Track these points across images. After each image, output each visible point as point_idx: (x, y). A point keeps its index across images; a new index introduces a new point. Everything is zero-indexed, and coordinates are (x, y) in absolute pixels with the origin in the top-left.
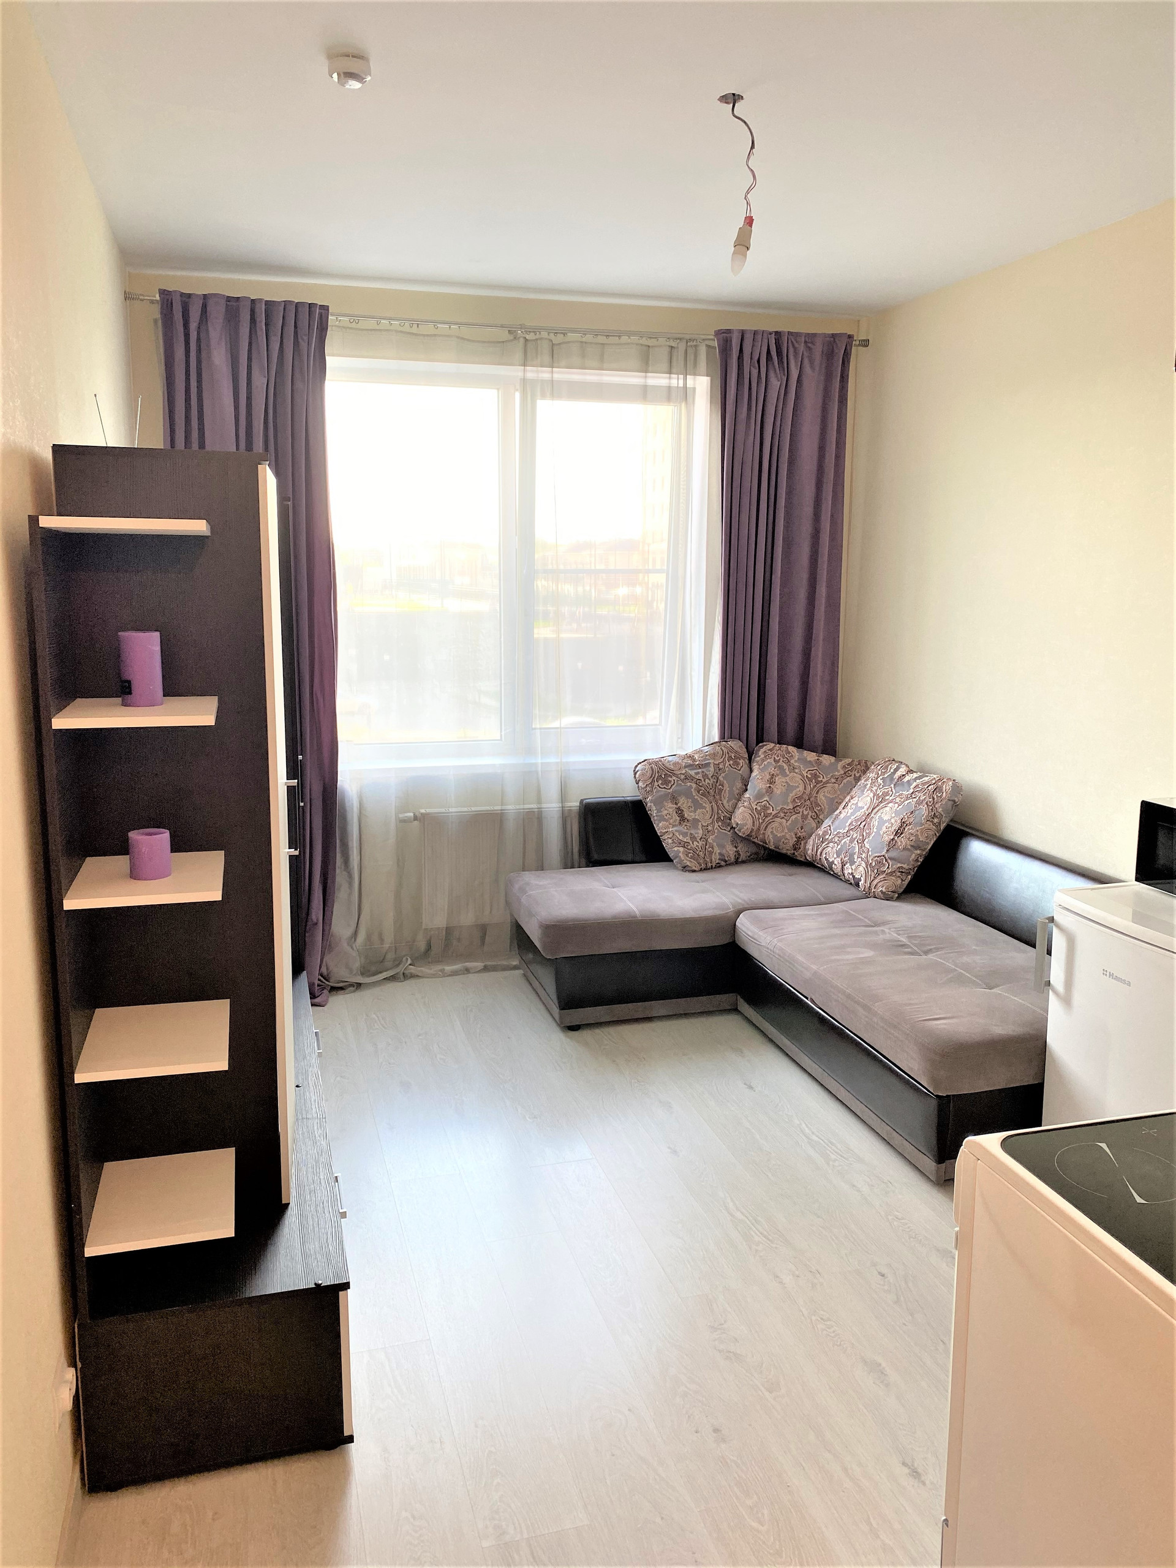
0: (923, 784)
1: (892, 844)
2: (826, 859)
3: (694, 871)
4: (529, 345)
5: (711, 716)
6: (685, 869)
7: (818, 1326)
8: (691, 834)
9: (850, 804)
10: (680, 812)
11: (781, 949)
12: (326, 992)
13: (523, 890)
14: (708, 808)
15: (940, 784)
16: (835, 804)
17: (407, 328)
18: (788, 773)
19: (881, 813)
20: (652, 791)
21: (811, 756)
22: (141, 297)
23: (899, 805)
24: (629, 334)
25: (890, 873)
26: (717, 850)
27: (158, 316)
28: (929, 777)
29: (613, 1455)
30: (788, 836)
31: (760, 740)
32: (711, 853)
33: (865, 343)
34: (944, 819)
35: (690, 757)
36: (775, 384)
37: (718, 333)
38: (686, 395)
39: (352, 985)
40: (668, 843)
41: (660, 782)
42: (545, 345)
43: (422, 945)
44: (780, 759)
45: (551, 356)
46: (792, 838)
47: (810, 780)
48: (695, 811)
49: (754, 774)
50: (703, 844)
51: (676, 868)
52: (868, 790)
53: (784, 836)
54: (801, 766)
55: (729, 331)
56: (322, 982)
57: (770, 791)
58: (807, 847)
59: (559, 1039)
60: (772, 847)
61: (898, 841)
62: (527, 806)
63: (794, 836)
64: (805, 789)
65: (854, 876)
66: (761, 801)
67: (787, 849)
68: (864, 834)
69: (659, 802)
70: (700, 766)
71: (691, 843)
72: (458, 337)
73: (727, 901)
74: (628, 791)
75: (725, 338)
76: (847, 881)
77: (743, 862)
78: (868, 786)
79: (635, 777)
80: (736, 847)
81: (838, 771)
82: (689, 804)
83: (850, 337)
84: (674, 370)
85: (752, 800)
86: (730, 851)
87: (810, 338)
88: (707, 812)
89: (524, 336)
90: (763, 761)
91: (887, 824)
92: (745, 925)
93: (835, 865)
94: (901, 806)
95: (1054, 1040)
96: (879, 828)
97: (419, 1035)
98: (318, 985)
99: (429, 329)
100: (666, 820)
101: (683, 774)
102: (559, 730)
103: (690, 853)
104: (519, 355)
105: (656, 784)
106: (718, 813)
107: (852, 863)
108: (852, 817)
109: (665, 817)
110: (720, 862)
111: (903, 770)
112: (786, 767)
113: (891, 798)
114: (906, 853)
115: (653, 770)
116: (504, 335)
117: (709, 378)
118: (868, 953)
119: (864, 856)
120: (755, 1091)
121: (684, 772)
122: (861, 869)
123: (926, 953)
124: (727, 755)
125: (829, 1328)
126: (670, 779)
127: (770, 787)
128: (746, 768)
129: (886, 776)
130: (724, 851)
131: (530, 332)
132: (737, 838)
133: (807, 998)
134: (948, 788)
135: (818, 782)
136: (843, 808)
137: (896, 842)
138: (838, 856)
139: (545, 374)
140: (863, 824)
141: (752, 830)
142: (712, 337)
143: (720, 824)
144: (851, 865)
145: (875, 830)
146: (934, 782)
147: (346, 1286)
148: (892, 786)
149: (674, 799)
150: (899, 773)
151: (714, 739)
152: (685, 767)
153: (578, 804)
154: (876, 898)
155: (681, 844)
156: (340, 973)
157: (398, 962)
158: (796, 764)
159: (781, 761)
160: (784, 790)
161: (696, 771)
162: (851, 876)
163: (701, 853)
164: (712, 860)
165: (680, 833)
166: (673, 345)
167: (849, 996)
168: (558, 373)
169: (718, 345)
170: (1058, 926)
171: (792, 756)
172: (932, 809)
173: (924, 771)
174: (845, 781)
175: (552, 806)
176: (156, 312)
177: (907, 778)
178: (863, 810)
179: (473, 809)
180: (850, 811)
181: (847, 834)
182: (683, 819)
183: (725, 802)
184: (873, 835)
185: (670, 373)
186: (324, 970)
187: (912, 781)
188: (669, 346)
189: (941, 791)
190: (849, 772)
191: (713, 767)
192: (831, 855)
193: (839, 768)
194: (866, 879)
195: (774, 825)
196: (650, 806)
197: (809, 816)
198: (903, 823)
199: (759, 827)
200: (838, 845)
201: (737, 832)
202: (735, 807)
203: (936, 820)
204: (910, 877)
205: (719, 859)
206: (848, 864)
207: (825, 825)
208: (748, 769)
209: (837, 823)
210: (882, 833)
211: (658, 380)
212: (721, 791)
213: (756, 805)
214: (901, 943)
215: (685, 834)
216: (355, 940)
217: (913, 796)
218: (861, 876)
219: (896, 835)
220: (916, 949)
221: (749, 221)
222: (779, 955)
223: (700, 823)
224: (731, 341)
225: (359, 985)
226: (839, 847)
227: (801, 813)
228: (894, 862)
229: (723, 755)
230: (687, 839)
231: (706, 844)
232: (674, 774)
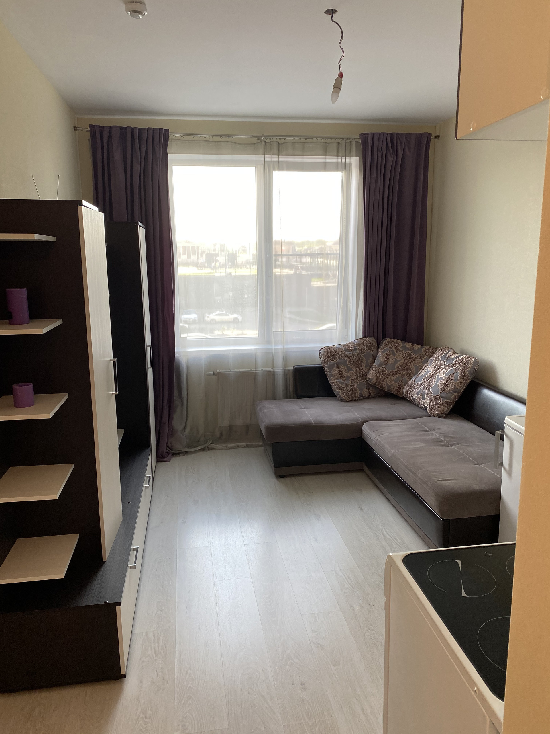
0: (460, 360)
1: (443, 390)
2: (412, 397)
3: (346, 401)
4: (267, 144)
5: (359, 325)
6: (342, 400)
8: (346, 383)
9: (425, 369)
10: (340, 372)
11: (379, 442)
12: (170, 455)
13: (261, 409)
14: (355, 371)
15: (468, 360)
16: (419, 368)
17: (207, 138)
18: (396, 353)
19: (439, 374)
20: (327, 362)
21: (409, 345)
22: (81, 129)
23: (447, 370)
24: (317, 137)
25: (441, 404)
26: (358, 391)
27: (89, 138)
28: (463, 356)
30: (394, 385)
31: (384, 337)
32: (355, 393)
33: (438, 138)
34: (469, 377)
35: (347, 345)
36: (390, 159)
37: (361, 135)
38: (345, 168)
39: (183, 452)
40: (334, 387)
41: (331, 358)
42: (275, 145)
43: (218, 433)
44: (393, 347)
45: (278, 150)
47: (407, 357)
48: (348, 372)
49: (379, 354)
50: (351, 388)
51: (338, 400)
52: (433, 363)
53: (392, 385)
54: (403, 350)
55: (367, 134)
56: (168, 450)
57: (386, 362)
58: (403, 391)
59: (273, 481)
60: (387, 390)
61: (446, 388)
62: (267, 369)
63: (397, 385)
64: (404, 361)
65: (424, 406)
66: (381, 367)
67: (394, 391)
68: (430, 384)
69: (330, 367)
70: (351, 350)
71: (345, 388)
72: (232, 142)
73: (359, 416)
74: (317, 362)
75: (364, 137)
76: (421, 408)
77: (372, 397)
78: (434, 361)
79: (319, 355)
80: (368, 390)
81: (422, 353)
82: (345, 369)
83: (430, 135)
84: (340, 154)
85: (377, 367)
86: (365, 392)
87: (408, 136)
88: (354, 372)
89: (264, 140)
90: (384, 347)
91: (441, 380)
92: (365, 428)
93: (416, 399)
94: (448, 371)
95: (504, 493)
96: (437, 381)
97: (209, 477)
98: (166, 452)
100: (334, 376)
101: (343, 354)
102: (283, 332)
103: (345, 393)
104: (262, 150)
105: (329, 358)
106: (360, 373)
107: (424, 399)
108: (425, 376)
109: (333, 375)
110: (360, 397)
111: (451, 352)
112: (395, 350)
113: (444, 367)
114: (450, 394)
115: (328, 352)
116: (255, 140)
117: (358, 158)
118: (421, 445)
119: (429, 395)
120: (363, 511)
122: (428, 402)
123: (452, 445)
124: (366, 345)
126: (336, 356)
127: (386, 360)
128: (375, 351)
129: (443, 356)
130: (362, 392)
131: (267, 138)
132: (368, 386)
133: (390, 466)
134: (472, 362)
135: (411, 358)
136: (421, 372)
137: (445, 388)
138: (417, 395)
139: (275, 159)
140: (430, 379)
141: (377, 381)
142: (358, 137)
143: (361, 378)
144: (423, 400)
145: (435, 383)
146: (465, 358)
147: (119, 604)
148: (445, 360)
149: (338, 366)
150: (449, 354)
151: (360, 337)
152: (345, 350)
153: (292, 368)
154: (434, 416)
155: (340, 388)
156: (178, 447)
157: (206, 442)
158: (401, 349)
160: (393, 362)
161: (349, 352)
162: (423, 405)
163: (350, 393)
164: (355, 396)
165: (340, 383)
166: (339, 142)
167: (406, 467)
168: (282, 158)
169: (361, 141)
170: (507, 436)
171: (399, 345)
172: (463, 373)
173: (462, 353)
174: (425, 358)
175: (279, 369)
176: (88, 135)
177: (452, 357)
178: (430, 372)
179: (242, 370)
180: (424, 373)
181: (422, 384)
182: (342, 376)
183: (364, 368)
184: (434, 385)
185: (338, 156)
186: (169, 445)
187: (454, 358)
188: (337, 143)
189: (468, 363)
190: (427, 353)
191: (358, 350)
192: (414, 394)
193: (422, 351)
194: (430, 407)
195: (387, 379)
196: (326, 369)
197: (406, 375)
198: (449, 380)
199: (380, 380)
200: (417, 390)
201: (369, 383)
202: (369, 370)
203: (465, 378)
204: (451, 406)
205: (360, 396)
206: (422, 400)
207: (412, 379)
208: (376, 351)
209: (418, 379)
210: (438, 384)
211: (332, 160)
212: (362, 362)
213: (379, 369)
214: (440, 440)
215: (342, 384)
216: (185, 431)
217: (454, 366)
218: (428, 406)
219: (445, 385)
220: (447, 443)
221: (341, 75)
222: (379, 445)
223: (350, 378)
224: (368, 139)
225: (186, 453)
226: (418, 391)
227: (401, 373)
228: (443, 399)
229: (364, 345)
230: (343, 386)
231: (353, 388)
232: (339, 354)
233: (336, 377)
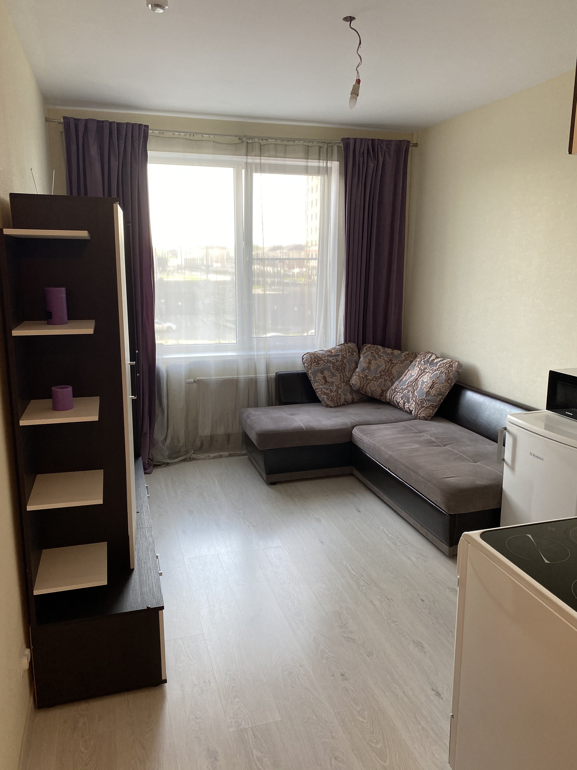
0: (443, 364)
1: (428, 393)
2: (396, 401)
3: (331, 407)
4: (250, 145)
5: (340, 331)
6: (327, 406)
7: (392, 625)
8: (330, 389)
9: (408, 374)
10: (324, 378)
11: (374, 444)
12: (151, 467)
13: (248, 417)
14: (339, 376)
15: (452, 363)
16: (401, 374)
17: (188, 137)
18: (378, 359)
19: (423, 378)
20: (311, 368)
21: (389, 351)
22: (54, 120)
23: (432, 374)
24: (299, 140)
25: (427, 407)
26: (343, 397)
27: (63, 130)
28: (446, 360)
29: (293, 687)
30: (377, 390)
31: (364, 342)
32: (340, 398)
33: (416, 145)
34: (453, 381)
35: (330, 351)
36: (371, 165)
37: (343, 140)
38: (327, 171)
39: (164, 463)
40: (319, 393)
41: (315, 363)
42: (257, 146)
43: (198, 443)
44: (374, 352)
45: (260, 152)
46: (379, 390)
47: (388, 362)
48: (332, 378)
49: (361, 360)
50: (336, 394)
51: (323, 406)
52: (416, 367)
53: (376, 390)
54: (384, 355)
55: (348, 139)
56: (149, 462)
57: (369, 368)
58: (387, 395)
59: (265, 489)
60: (370, 395)
61: (431, 391)
62: (249, 376)
63: (380, 390)
64: (386, 366)
65: (409, 409)
66: (364, 373)
67: (377, 396)
68: (415, 388)
69: (314, 374)
70: (334, 356)
71: (330, 393)
72: (213, 141)
73: (347, 421)
74: (299, 367)
75: (346, 142)
76: (406, 411)
77: (355, 403)
78: (417, 365)
79: (303, 361)
80: (352, 395)
81: (402, 358)
82: (329, 374)
83: (409, 142)
84: (321, 158)
85: (360, 372)
86: (349, 397)
87: (389, 142)
88: (338, 378)
89: (246, 141)
90: (365, 353)
91: (426, 383)
92: (356, 432)
93: (400, 403)
94: (433, 375)
95: (506, 486)
96: (422, 385)
97: (198, 488)
98: (148, 464)
99: (198, 137)
100: (318, 382)
101: (326, 360)
102: (265, 338)
103: (330, 398)
104: (244, 151)
105: (313, 364)
106: (343, 379)
107: (409, 402)
108: (409, 380)
109: (318, 381)
110: (344, 402)
111: (433, 357)
112: (377, 356)
113: (428, 371)
114: (434, 398)
115: (311, 358)
116: (237, 140)
117: (339, 162)
118: (417, 446)
119: (414, 399)
120: (361, 513)
121: (326, 358)
122: (413, 405)
123: (444, 445)
124: (348, 350)
125: (397, 626)
126: (320, 362)
127: (369, 366)
128: (357, 356)
129: (425, 360)
130: (346, 397)
131: (249, 139)
132: (352, 391)
133: (386, 468)
134: (455, 365)
135: (392, 363)
136: (404, 376)
137: (430, 392)
138: (402, 399)
139: (257, 160)
140: (414, 383)
141: (360, 387)
142: (340, 142)
143: (344, 384)
144: (408, 404)
145: (420, 386)
146: (449, 362)
147: (162, 608)
148: (428, 364)
149: (322, 372)
150: (432, 358)
151: (341, 342)
152: (327, 356)
153: (275, 375)
154: (420, 419)
155: (325, 394)
156: (159, 458)
157: (187, 452)
158: (382, 354)
159: (374, 353)
160: (376, 367)
161: (333, 358)
162: (408, 409)
163: (335, 398)
164: (340, 402)
165: (325, 388)
166: (321, 146)
167: (407, 467)
168: (264, 159)
169: (343, 146)
170: (509, 432)
171: (380, 350)
172: (448, 376)
173: (444, 357)
174: (406, 362)
175: (262, 376)
176: (61, 128)
177: (436, 361)
178: (414, 377)
179: (223, 377)
180: (408, 377)
181: (406, 389)
182: (326, 382)
183: (347, 373)
184: (419, 389)
185: (319, 160)
186: (150, 456)
187: (438, 363)
188: (319, 146)
189: (452, 367)
190: (408, 358)
191: (341, 356)
192: (399, 398)
193: (403, 356)
194: (415, 410)
195: (371, 384)
196: (310, 375)
197: (388, 380)
198: (433, 383)
199: (364, 385)
200: (402, 394)
201: (353, 388)
202: (352, 375)
203: (449, 381)
204: (436, 409)
206: (407, 403)
207: (395, 384)
208: (358, 357)
209: (401, 383)
210: (423, 387)
211: (313, 163)
212: (345, 368)
213: (362, 374)
214: (432, 441)
215: (327, 389)
216: (166, 441)
217: (439, 370)
218: (413, 409)
219: (430, 389)
220: (439, 443)
221: (358, 81)
222: (373, 447)
223: (334, 384)
224: (349, 144)
225: (168, 464)
226: (402, 395)
227: (384, 378)
228: (429, 402)
229: (346, 350)
230: (328, 391)
231: (338, 394)
232: (322, 360)
233: (321, 383)
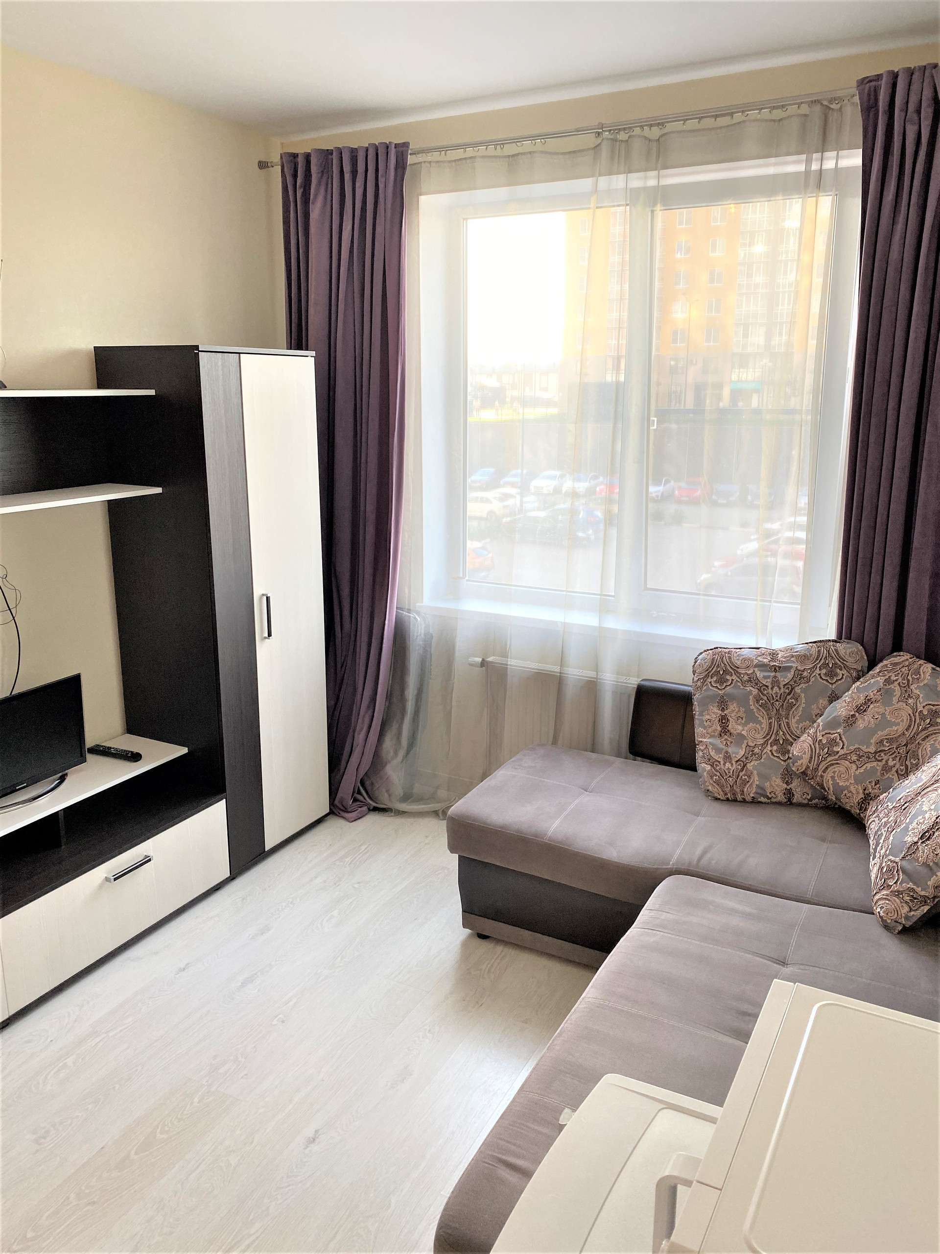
1: (912, 849)
4: (619, 147)
6: (706, 792)
8: (727, 752)
10: (724, 721)
14: (765, 725)
17: (491, 152)
20: (704, 686)
24: (744, 109)
25: (895, 891)
26: (756, 779)
30: (852, 788)
32: (745, 783)
35: (773, 654)
37: (862, 82)
41: (716, 678)
42: (638, 146)
46: (858, 793)
47: (923, 718)
48: (745, 725)
50: (739, 769)
53: (847, 788)
54: (921, 696)
55: (877, 77)
61: (921, 848)
62: (585, 674)
69: (706, 703)
70: (775, 669)
71: (722, 763)
72: (546, 153)
73: (679, 852)
75: (869, 88)
79: (694, 666)
80: (788, 784)
82: (741, 714)
85: (822, 729)
86: (776, 786)
90: (875, 676)
91: (923, 817)
96: (912, 820)
101: (749, 674)
103: (716, 775)
105: (711, 679)
106: (776, 734)
108: (907, 791)
109: (705, 723)
110: (758, 797)
112: (897, 693)
114: (926, 872)
115: (712, 663)
116: (590, 140)
119: (885, 851)
121: (751, 672)
124: (824, 661)
126: (728, 678)
127: (853, 716)
130: (767, 784)
131: (620, 130)
132: (790, 773)
137: (918, 848)
140: (907, 805)
141: (808, 767)
142: (854, 91)
143: (774, 748)
145: (907, 822)
149: (723, 704)
152: (758, 666)
153: (638, 683)
155: (711, 759)
158: (917, 691)
160: (872, 725)
161: (768, 673)
163: (731, 779)
164: (743, 792)
166: (807, 113)
169: (861, 102)
171: (920, 675)
182: (725, 730)
183: (791, 721)
184: (903, 827)
188: (800, 115)
191: (792, 673)
195: (837, 768)
196: (696, 704)
197: (894, 769)
199: (819, 765)
200: (879, 824)
201: (792, 765)
202: (801, 732)
204: (924, 909)
205: (756, 793)
209: (897, 791)
210: (911, 828)
212: (792, 705)
213: (823, 736)
215: (718, 750)
219: (921, 838)
224: (878, 91)
231: (742, 770)
